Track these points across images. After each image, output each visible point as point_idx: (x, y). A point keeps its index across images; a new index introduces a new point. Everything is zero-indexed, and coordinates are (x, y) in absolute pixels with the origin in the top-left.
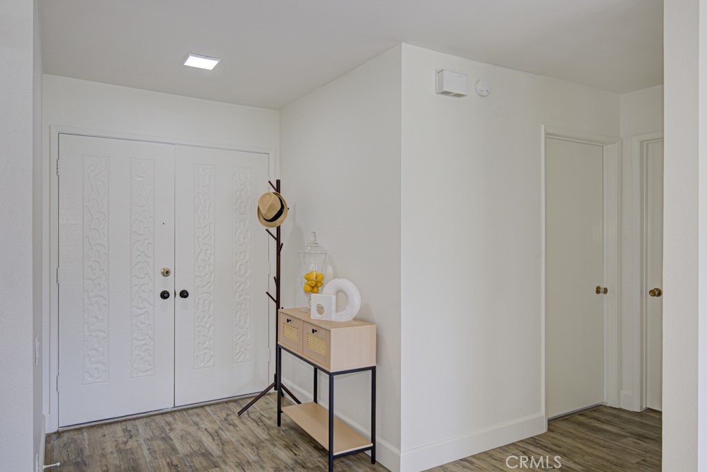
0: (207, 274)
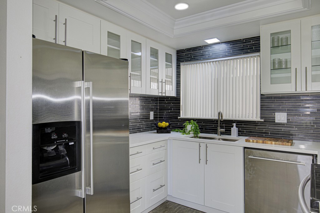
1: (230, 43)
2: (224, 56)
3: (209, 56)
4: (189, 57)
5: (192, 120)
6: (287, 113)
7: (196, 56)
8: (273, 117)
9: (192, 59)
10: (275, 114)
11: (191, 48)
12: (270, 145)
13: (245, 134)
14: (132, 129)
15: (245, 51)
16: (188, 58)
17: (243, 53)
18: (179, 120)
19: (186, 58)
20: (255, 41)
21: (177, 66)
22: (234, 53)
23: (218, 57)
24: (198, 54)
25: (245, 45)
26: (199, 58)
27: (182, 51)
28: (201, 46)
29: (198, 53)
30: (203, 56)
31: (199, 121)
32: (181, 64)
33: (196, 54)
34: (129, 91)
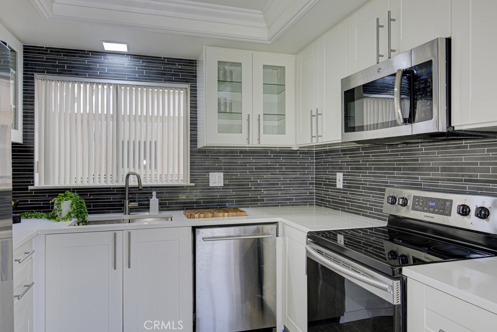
1: (142, 59)
2: (131, 78)
3: (102, 73)
4: (57, 66)
6: (224, 172)
7: (74, 67)
8: (207, 180)
9: (65, 71)
10: (209, 175)
11: (61, 49)
12: (222, 218)
13: (168, 207)
15: (167, 78)
16: (53, 66)
17: (165, 80)
18: (32, 193)
19: (48, 66)
20: (182, 65)
21: (24, 78)
22: (149, 76)
23: (120, 77)
24: (78, 64)
25: (166, 68)
26: (80, 72)
27: (39, 50)
28: (85, 51)
29: (77, 61)
30: (90, 70)
32: (37, 76)
33: (74, 64)
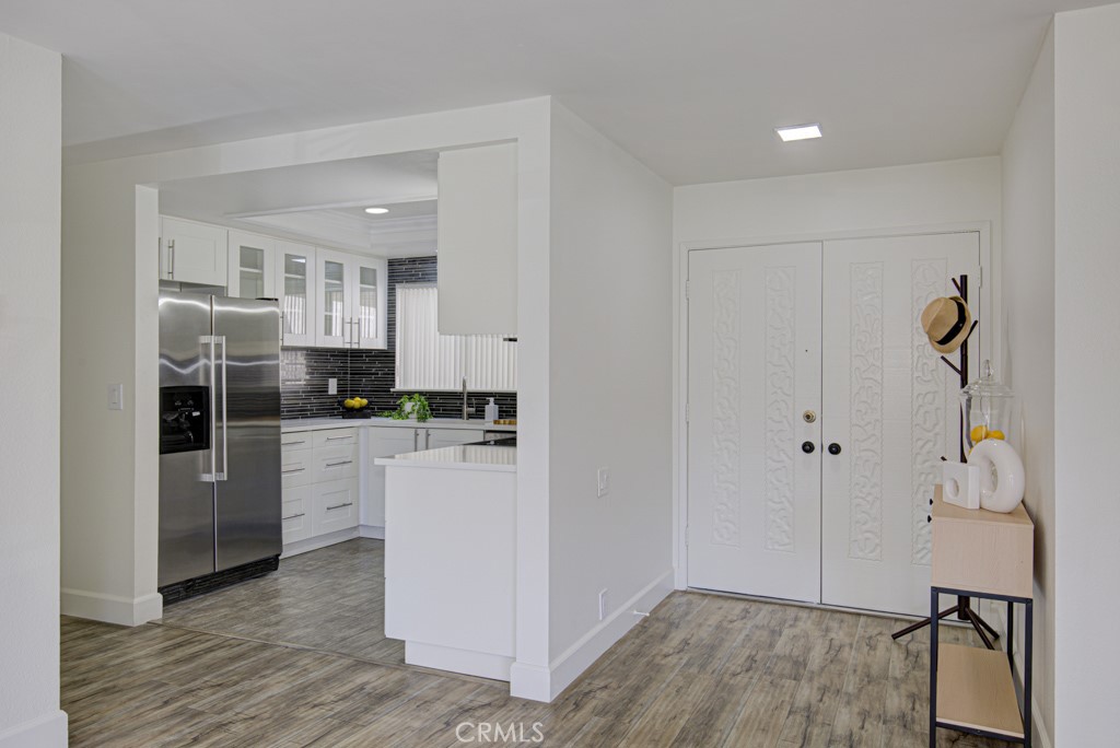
0: (869, 423)
5: (417, 395)
7: (427, 274)
14: (288, 411)
16: (410, 275)
18: (391, 394)
19: (406, 275)
21: (389, 289)
31: (430, 396)
33: (427, 270)
34: (281, 343)
